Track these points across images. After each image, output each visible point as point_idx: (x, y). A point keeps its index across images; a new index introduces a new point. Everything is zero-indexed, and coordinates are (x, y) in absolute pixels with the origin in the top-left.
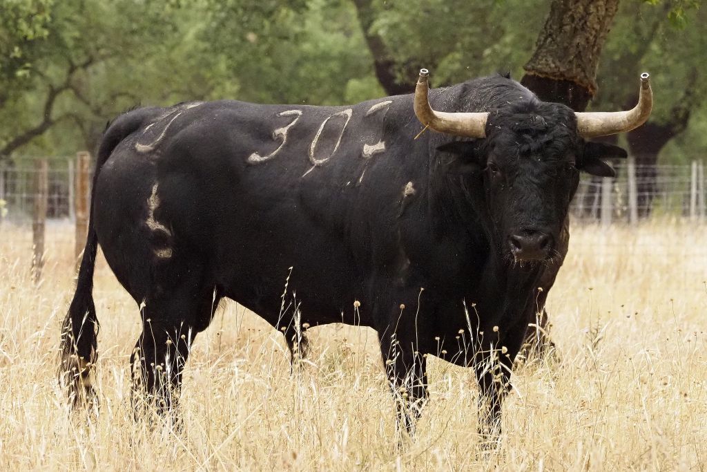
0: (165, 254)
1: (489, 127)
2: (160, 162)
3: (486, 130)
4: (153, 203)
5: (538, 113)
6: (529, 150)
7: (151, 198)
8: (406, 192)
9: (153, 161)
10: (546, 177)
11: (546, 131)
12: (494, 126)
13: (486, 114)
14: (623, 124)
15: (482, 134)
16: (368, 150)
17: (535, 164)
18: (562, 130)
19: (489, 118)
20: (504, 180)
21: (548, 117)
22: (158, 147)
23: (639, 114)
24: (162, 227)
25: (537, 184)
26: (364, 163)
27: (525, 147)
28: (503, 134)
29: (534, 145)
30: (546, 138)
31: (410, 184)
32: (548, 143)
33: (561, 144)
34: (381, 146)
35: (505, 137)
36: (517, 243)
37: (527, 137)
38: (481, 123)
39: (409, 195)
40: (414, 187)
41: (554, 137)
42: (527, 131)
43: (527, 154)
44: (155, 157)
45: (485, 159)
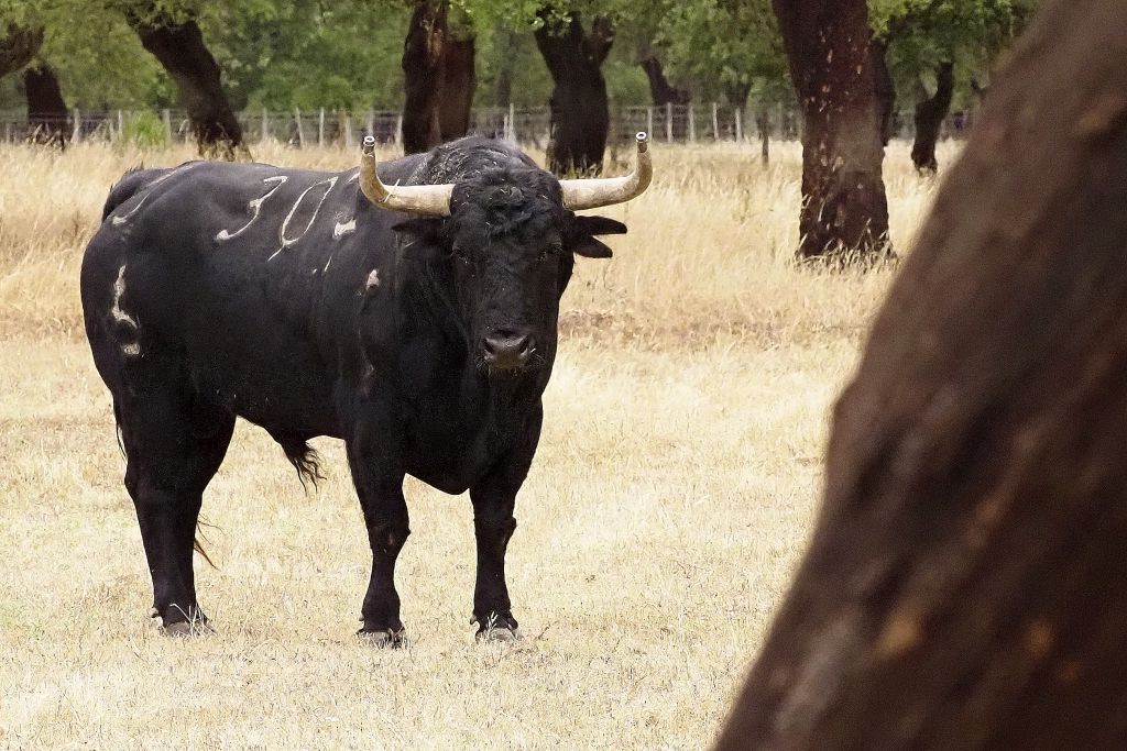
0: (132, 350)
1: (453, 204)
2: (131, 238)
3: (451, 206)
4: (119, 288)
5: (514, 183)
6: (502, 233)
7: (117, 282)
8: (369, 283)
9: (124, 235)
10: (525, 265)
11: (523, 206)
12: (460, 202)
13: (450, 187)
14: (618, 193)
15: (447, 212)
16: (340, 229)
17: (511, 250)
18: (543, 205)
19: (455, 192)
20: (472, 270)
21: (525, 189)
22: (131, 220)
23: (638, 181)
24: (127, 318)
25: (515, 275)
26: (332, 246)
27: (498, 228)
28: (472, 213)
29: (508, 226)
30: (523, 216)
31: (374, 272)
32: (525, 222)
33: (542, 223)
34: (351, 225)
35: (474, 216)
36: (490, 348)
37: (499, 215)
38: (445, 199)
39: (373, 287)
40: (378, 276)
41: (533, 215)
42: (500, 208)
43: (499, 237)
44: (128, 231)
45: (451, 242)
